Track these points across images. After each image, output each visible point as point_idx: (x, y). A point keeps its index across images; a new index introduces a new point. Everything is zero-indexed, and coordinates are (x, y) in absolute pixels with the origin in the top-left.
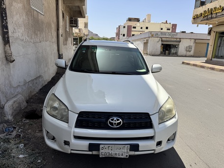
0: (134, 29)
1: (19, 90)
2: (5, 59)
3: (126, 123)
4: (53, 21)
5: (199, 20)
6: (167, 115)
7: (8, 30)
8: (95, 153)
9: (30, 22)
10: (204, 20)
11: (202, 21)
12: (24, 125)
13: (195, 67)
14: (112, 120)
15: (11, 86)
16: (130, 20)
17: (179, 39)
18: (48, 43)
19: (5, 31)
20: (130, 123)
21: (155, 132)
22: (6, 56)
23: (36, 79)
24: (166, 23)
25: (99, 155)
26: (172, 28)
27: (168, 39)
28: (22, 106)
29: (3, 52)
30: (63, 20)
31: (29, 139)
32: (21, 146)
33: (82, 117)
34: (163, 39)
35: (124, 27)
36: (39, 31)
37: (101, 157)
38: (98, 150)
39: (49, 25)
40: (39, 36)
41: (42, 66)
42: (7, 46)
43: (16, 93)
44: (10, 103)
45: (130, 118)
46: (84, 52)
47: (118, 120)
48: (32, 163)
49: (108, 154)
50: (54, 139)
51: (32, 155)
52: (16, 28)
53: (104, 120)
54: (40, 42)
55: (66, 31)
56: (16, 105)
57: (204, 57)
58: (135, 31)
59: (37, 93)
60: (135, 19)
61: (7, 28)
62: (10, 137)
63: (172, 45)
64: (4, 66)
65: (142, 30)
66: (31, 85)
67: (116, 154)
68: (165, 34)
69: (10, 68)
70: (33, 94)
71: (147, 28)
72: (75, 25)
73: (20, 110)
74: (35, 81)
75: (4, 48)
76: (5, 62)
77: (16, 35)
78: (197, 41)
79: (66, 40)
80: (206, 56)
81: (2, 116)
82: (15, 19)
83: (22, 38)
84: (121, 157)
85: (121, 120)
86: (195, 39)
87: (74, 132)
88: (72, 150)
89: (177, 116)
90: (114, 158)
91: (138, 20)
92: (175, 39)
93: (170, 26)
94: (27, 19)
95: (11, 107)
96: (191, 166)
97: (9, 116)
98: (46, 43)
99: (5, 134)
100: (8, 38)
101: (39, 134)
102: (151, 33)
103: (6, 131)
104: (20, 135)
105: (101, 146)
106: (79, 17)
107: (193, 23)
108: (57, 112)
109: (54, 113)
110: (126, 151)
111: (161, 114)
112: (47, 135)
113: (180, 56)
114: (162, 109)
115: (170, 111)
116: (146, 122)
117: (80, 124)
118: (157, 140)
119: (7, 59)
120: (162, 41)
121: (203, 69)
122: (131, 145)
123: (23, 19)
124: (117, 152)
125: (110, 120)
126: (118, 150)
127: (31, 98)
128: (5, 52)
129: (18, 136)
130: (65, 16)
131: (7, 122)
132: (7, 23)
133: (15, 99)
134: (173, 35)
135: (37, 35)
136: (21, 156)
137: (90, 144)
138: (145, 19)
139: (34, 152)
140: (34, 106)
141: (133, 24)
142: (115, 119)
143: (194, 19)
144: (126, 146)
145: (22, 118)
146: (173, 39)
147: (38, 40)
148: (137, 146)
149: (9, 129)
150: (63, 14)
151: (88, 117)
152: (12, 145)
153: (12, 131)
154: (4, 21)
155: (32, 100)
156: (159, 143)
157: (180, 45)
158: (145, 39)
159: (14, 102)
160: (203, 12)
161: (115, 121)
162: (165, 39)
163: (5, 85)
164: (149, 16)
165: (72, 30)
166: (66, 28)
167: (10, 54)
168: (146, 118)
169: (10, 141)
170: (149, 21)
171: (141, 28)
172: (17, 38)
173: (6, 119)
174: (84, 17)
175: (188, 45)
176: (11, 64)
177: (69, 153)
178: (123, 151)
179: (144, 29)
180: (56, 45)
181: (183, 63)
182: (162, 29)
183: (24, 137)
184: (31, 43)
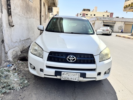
0: (87, 16)
1: (17, 44)
2: (9, 24)
3: (78, 60)
4: (38, 7)
5: (128, 9)
6: (105, 57)
7: (10, 7)
8: (58, 77)
9: (24, 5)
10: (131, 9)
11: (130, 9)
12: (19, 64)
13: (124, 38)
14: (70, 57)
15: (12, 41)
16: (84, 10)
17: (114, 22)
18: (34, 19)
19: (9, 7)
20: (81, 60)
21: (97, 67)
22: (9, 23)
23: (27, 39)
24: (107, 12)
25: (61, 79)
26: (110, 15)
27: (107, 21)
28: (18, 54)
29: (8, 20)
30: (44, 7)
31: (21, 71)
32: (16, 74)
33: (51, 55)
34: (104, 21)
35: (81, 14)
36: (29, 11)
37: (62, 79)
38: (60, 75)
39: (35, 9)
40: (29, 14)
41: (31, 33)
42: (10, 16)
43: (15, 46)
44: (11, 51)
45: (81, 57)
46: (55, 21)
47: (73, 57)
48: (22, 83)
49: (66, 78)
50: (34, 68)
51: (22, 79)
52: (15, 7)
53: (65, 57)
54: (30, 18)
55: (45, 14)
56: (14, 53)
57: (130, 33)
58: (87, 17)
59: (27, 48)
60: (87, 9)
61: (10, 6)
62: (10, 69)
63: (110, 25)
64: (8, 28)
65: (91, 16)
66: (24, 43)
67: (71, 79)
68: (106, 19)
69: (11, 30)
70: (25, 48)
71: (95, 15)
72: (51, 11)
73: (17, 56)
74: (26, 41)
75: (8, 18)
76: (9, 26)
77: (15, 11)
78: (126, 23)
79: (45, 19)
80: (131, 33)
81: (6, 58)
82: (15, 2)
83: (19, 14)
84: (74, 80)
85: (75, 58)
86: (125, 22)
87: (46, 64)
88: (45, 75)
89: (111, 58)
90: (70, 81)
91: (89, 10)
92: (112, 22)
93: (109, 14)
94: (22, 3)
95: (12, 53)
96: (119, 91)
97: (11, 58)
98: (33, 19)
99: (8, 68)
100: (11, 12)
101: (27, 69)
102: (97, 18)
103: (8, 66)
104: (16, 69)
105: (62, 73)
106: (54, 7)
107: (124, 11)
108: (36, 52)
109: (35, 53)
110: (78, 77)
111: (101, 56)
112: (30, 66)
113: (115, 32)
114: (102, 53)
115: (107, 55)
116: (91, 60)
117: (50, 59)
118: (98, 71)
119: (10, 25)
120: (104, 23)
121: (129, 39)
122: (81, 73)
123: (20, 2)
124: (72, 77)
125: (68, 57)
126: (73, 76)
127: (24, 50)
128: (9, 20)
129: (15, 69)
130: (45, 5)
131: (9, 61)
132: (10, 3)
133: (14, 49)
134: (111, 19)
135: (28, 13)
136: (15, 79)
137: (56, 71)
138: (94, 10)
139: (23, 78)
140: (25, 55)
141: (86, 12)
142: (72, 56)
143: (125, 8)
144: (78, 73)
145: (18, 60)
146: (111, 22)
147: (29, 17)
148: (85, 74)
149: (10, 66)
150: (44, 4)
151: (55, 55)
152: (11, 73)
153: (12, 66)
154: (9, 2)
155: (24, 51)
156: (99, 74)
157: (115, 26)
158: (93, 22)
159: (14, 51)
160: (130, 4)
161: (71, 58)
162: (106, 21)
163: (8, 40)
164: (96, 7)
165: (49, 14)
166: (46, 12)
167: (12, 22)
168: (92, 57)
169: (10, 71)
170: (96, 11)
171: (91, 15)
172: (16, 14)
173: (8, 60)
174: (57, 7)
175: (120, 26)
176: (12, 28)
177: (43, 77)
178: (76, 76)
179: (93, 15)
180: (40, 22)
181: (116, 36)
182: (104, 16)
183: (18, 70)
184: (24, 18)
